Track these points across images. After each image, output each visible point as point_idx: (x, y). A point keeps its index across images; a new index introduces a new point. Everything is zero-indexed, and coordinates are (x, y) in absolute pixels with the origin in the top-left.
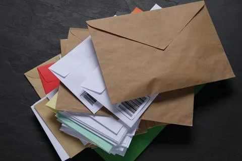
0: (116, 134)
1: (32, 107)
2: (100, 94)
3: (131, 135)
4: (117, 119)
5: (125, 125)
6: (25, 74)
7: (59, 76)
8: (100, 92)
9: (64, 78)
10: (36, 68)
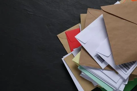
0: (116, 83)
1: (63, 59)
2: (108, 57)
3: (125, 83)
4: (117, 73)
5: (122, 77)
6: (57, 35)
7: (82, 43)
8: (108, 56)
9: (85, 44)
10: (64, 32)
